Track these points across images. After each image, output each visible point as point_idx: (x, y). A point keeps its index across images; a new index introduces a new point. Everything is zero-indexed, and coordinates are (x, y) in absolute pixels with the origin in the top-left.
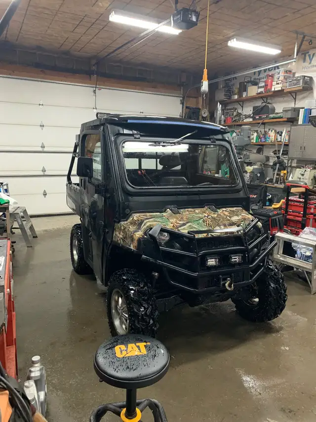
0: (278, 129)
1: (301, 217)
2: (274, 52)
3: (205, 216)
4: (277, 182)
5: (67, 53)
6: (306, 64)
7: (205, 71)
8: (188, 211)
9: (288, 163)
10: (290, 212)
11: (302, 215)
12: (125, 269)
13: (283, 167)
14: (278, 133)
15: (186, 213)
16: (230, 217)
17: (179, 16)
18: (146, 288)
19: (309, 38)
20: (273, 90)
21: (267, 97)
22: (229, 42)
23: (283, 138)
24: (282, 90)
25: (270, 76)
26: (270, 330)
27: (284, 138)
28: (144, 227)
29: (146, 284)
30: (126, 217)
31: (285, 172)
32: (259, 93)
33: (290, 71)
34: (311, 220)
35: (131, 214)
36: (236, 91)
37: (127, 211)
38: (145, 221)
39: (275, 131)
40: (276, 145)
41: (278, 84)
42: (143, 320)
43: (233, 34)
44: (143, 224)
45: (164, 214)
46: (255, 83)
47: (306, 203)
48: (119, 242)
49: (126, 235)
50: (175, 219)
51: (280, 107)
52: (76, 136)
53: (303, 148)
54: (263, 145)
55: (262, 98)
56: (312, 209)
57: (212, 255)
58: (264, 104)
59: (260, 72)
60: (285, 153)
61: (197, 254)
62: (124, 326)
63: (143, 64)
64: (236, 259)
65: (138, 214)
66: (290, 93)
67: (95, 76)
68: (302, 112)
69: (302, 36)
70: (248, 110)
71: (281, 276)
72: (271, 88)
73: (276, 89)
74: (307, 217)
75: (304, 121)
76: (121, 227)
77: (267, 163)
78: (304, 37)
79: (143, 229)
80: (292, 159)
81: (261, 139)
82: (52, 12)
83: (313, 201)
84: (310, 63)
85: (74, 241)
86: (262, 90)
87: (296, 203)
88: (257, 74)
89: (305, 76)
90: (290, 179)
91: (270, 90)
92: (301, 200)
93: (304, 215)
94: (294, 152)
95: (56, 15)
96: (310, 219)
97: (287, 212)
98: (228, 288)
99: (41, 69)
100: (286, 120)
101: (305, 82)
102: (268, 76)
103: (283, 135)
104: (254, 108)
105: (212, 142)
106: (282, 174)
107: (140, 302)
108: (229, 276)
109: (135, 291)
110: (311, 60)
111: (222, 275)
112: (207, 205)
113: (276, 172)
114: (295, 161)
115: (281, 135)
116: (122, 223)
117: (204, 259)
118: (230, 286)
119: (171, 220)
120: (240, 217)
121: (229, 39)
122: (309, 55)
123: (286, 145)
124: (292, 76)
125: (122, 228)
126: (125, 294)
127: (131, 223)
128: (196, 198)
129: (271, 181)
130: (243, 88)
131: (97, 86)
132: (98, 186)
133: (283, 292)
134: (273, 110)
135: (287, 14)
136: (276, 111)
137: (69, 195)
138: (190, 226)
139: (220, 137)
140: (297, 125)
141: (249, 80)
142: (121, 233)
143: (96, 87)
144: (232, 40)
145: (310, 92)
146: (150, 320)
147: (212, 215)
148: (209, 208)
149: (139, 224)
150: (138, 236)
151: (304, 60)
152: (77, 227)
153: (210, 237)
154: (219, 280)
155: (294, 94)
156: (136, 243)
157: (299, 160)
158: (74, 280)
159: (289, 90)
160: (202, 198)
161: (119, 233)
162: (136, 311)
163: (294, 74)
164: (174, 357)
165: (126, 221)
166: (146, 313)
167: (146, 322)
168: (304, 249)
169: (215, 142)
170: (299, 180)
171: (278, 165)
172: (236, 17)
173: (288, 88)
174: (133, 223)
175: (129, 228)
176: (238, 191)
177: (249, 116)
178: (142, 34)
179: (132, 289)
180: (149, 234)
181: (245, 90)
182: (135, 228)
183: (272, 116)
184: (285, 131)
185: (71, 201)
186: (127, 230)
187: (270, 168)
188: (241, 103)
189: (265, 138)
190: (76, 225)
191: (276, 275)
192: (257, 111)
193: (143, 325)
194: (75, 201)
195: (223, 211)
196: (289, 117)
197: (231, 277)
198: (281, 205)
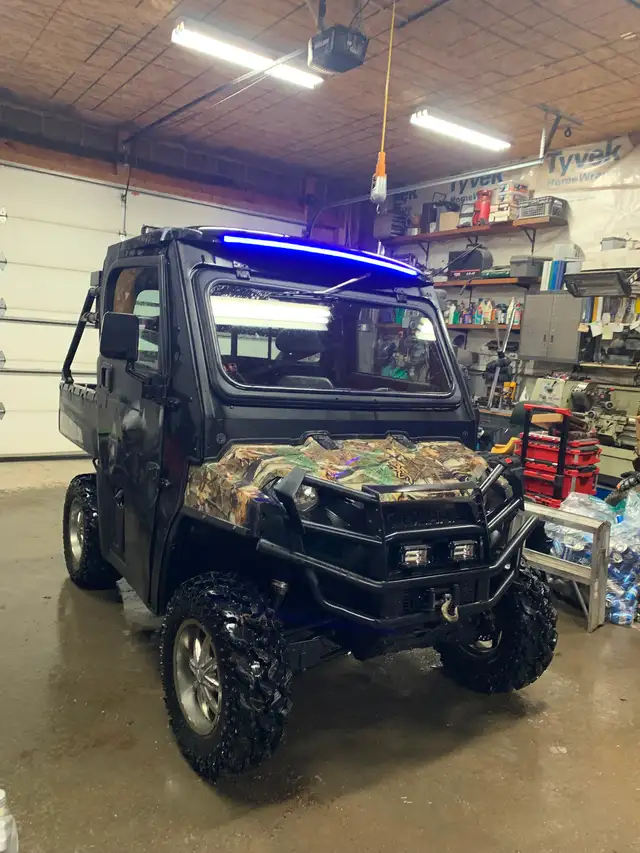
0: (500, 299)
1: (552, 473)
2: (496, 144)
3: (391, 456)
4: (496, 404)
5: (68, 110)
6: (555, 175)
7: (382, 156)
8: (352, 443)
9: (517, 367)
10: (531, 462)
11: (555, 470)
12: (212, 573)
13: (507, 376)
14: (499, 306)
15: (352, 447)
16: (442, 462)
17: (327, 41)
18: (264, 616)
19: (567, 123)
20: (491, 220)
21: (477, 235)
22: (414, 116)
23: (508, 317)
24: (509, 223)
25: (484, 194)
26: (519, 711)
27: (512, 317)
28: (260, 476)
29: (262, 609)
30: (218, 452)
31: (513, 384)
32: (463, 226)
33: (524, 187)
34: (574, 480)
35: (230, 445)
36: (416, 220)
37: (221, 438)
38: (264, 462)
39: (493, 303)
40: (497, 330)
41: (502, 209)
42: (259, 691)
43: (421, 99)
44: (259, 469)
45: (303, 449)
46: (454, 207)
47: (562, 444)
48: (200, 509)
49: (219, 492)
50: (327, 461)
51: (503, 257)
52: (93, 274)
53: (548, 338)
54: (466, 331)
55: (467, 235)
56: (576, 457)
57: (414, 540)
58: (471, 248)
59: (463, 185)
60: (514, 347)
61: (383, 540)
62: (205, 708)
63: (229, 151)
64: (463, 550)
65: (246, 447)
66: (525, 228)
67: (126, 165)
68: (547, 267)
69: (555, 117)
70: (439, 260)
71: (545, 590)
72: (487, 217)
73: (497, 220)
74: (566, 472)
75: (552, 285)
76: (205, 474)
77: (474, 367)
78: (557, 121)
79: (259, 477)
80: (526, 360)
81: (464, 317)
82: (44, 11)
83: (578, 441)
84: (563, 174)
85: (73, 513)
86: (469, 220)
87: (543, 445)
88: (458, 188)
89: (553, 199)
90: (523, 398)
91: (485, 221)
92: (554, 438)
93: (561, 468)
94: (531, 346)
95: (51, 19)
96: (571, 477)
97: (523, 462)
98: (446, 616)
99: (6, 140)
100: (515, 280)
101: (554, 211)
102: (480, 194)
103: (510, 310)
104: (452, 256)
105: (399, 302)
106: (505, 390)
107: (252, 651)
108: (447, 589)
109: (239, 623)
110: (565, 168)
111: (435, 587)
112: (391, 434)
113: (494, 385)
114: (532, 363)
115: (504, 312)
116: (208, 465)
117: (396, 549)
118: (451, 611)
119: (321, 463)
120: (462, 462)
121: (413, 109)
122: (562, 159)
123: (516, 332)
124: (527, 195)
125: (209, 477)
126: (213, 632)
127: (230, 467)
128: (369, 416)
129: (483, 401)
130: (430, 215)
131: (130, 188)
132: (150, 381)
133: (550, 626)
134: (489, 262)
135: (533, 67)
136: (495, 264)
137: (65, 409)
138: (362, 475)
139: (414, 292)
140: (537, 291)
141: (442, 198)
142: (207, 488)
143: (127, 190)
144: (419, 113)
145: (562, 228)
146: (274, 692)
147: (407, 455)
148: (397, 440)
149: (250, 468)
150: (248, 494)
151: (552, 168)
152: (83, 480)
153: (407, 503)
154: (427, 599)
155: (530, 231)
156: (242, 511)
157: (540, 362)
158: (70, 603)
159: (522, 223)
160: (380, 419)
161: (201, 490)
162: (243, 671)
163: (532, 193)
164: (321, 777)
165: (218, 460)
166: (265, 677)
167: (264, 697)
168: (570, 538)
169: (405, 302)
170: (541, 400)
171: (498, 369)
172: (435, 64)
173: (521, 217)
174: (236, 465)
175: (226, 476)
176: (453, 407)
177: (441, 272)
178: (239, 80)
179: (232, 620)
180: (276, 491)
181: (435, 218)
182: (238, 476)
183: (487, 272)
184: (512, 304)
185: (71, 422)
186: (220, 481)
187: (481, 377)
188: (425, 245)
189: (472, 315)
190: (79, 477)
191: (536, 590)
192: (458, 262)
193: (258, 705)
194: (80, 421)
195: (425, 447)
196: (524, 274)
197: (451, 591)
198: (512, 448)
